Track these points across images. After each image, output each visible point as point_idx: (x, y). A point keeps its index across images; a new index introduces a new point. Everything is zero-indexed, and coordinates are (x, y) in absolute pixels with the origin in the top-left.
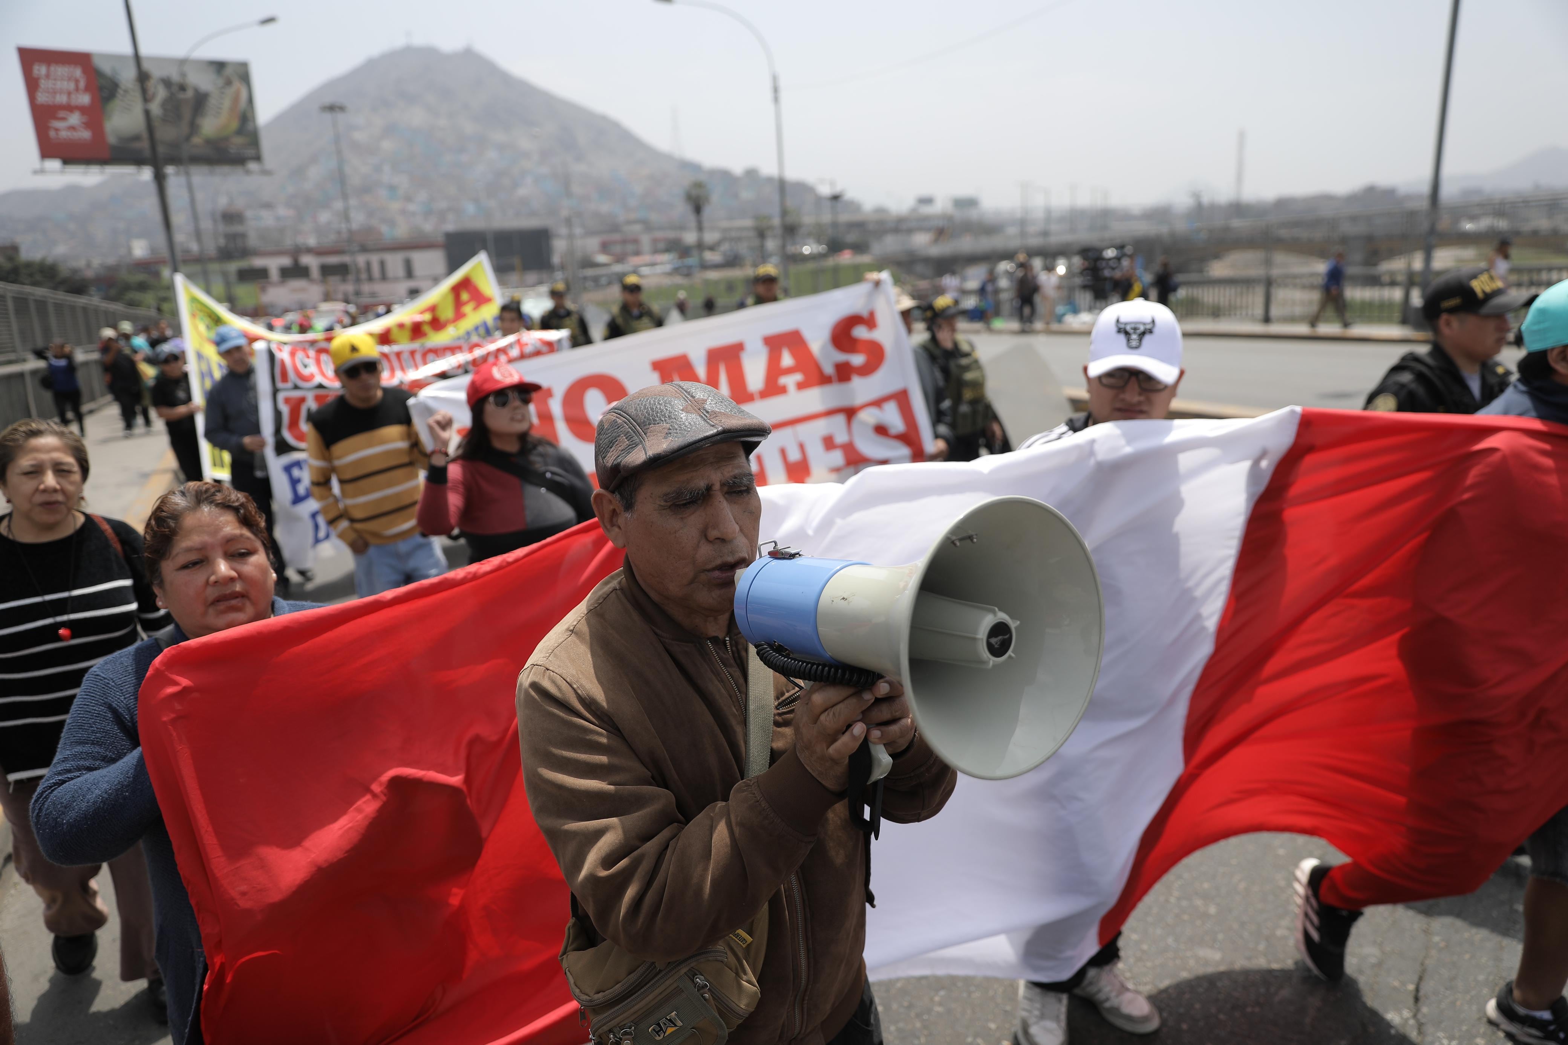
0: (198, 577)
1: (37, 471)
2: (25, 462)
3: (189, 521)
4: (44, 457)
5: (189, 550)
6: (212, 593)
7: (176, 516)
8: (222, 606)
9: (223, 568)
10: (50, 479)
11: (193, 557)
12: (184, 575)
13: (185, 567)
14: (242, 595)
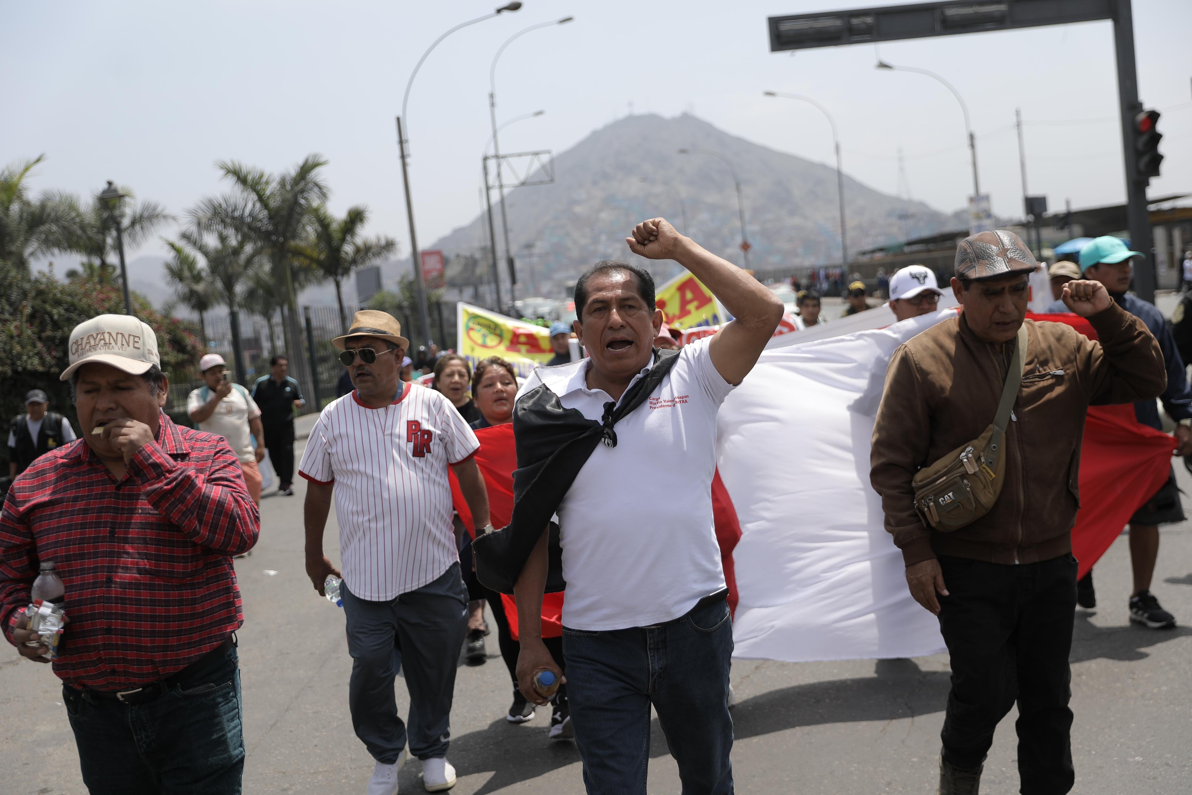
0: (490, 390)
1: (452, 375)
2: (448, 370)
3: (489, 368)
4: (455, 368)
5: (488, 379)
6: (495, 397)
7: (484, 367)
8: (499, 402)
9: (499, 386)
10: (456, 378)
11: (489, 382)
12: (486, 390)
13: (486, 386)
14: (506, 399)
